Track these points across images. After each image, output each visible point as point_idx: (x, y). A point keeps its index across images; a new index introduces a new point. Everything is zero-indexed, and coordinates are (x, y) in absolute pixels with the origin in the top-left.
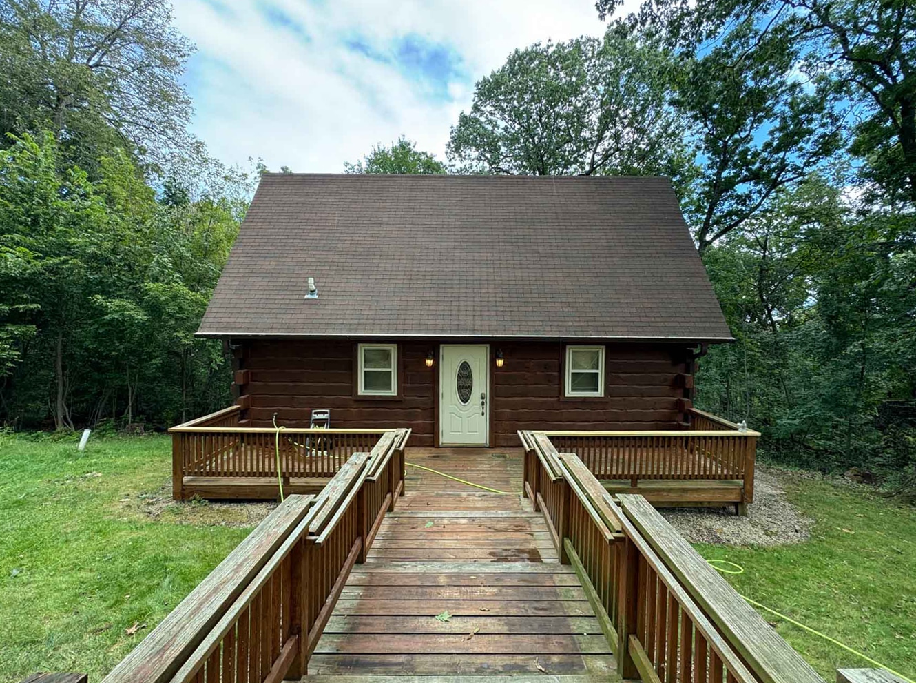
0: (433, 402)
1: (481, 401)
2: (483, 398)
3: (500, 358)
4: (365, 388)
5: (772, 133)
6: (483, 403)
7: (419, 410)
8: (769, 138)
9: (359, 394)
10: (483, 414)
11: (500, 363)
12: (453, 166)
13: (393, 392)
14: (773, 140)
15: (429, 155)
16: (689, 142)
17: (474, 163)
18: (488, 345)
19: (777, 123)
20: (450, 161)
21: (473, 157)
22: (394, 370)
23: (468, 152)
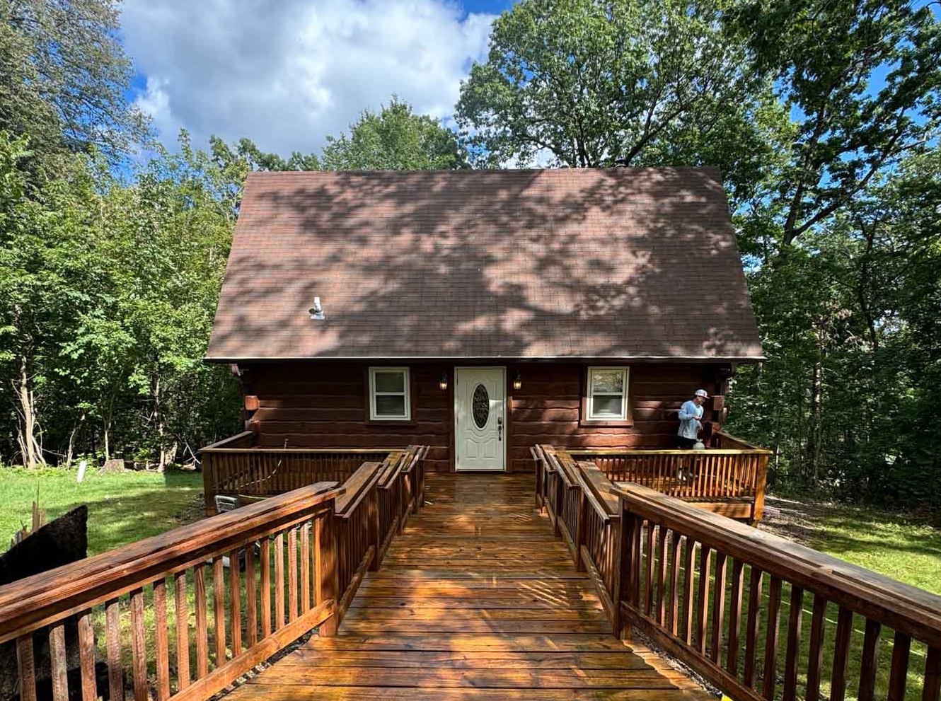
0: (448, 427)
1: (498, 425)
2: (500, 423)
3: (518, 381)
4: (378, 413)
5: (891, 78)
6: (500, 428)
7: (433, 436)
8: (888, 84)
9: (371, 419)
10: (500, 439)
11: (518, 385)
12: (465, 134)
13: (407, 416)
14: (891, 88)
15: (432, 119)
16: (781, 91)
17: (493, 129)
18: (505, 367)
19: (898, 65)
20: (461, 127)
21: (491, 120)
22: (406, 394)
23: (484, 114)
